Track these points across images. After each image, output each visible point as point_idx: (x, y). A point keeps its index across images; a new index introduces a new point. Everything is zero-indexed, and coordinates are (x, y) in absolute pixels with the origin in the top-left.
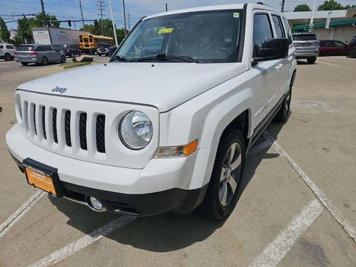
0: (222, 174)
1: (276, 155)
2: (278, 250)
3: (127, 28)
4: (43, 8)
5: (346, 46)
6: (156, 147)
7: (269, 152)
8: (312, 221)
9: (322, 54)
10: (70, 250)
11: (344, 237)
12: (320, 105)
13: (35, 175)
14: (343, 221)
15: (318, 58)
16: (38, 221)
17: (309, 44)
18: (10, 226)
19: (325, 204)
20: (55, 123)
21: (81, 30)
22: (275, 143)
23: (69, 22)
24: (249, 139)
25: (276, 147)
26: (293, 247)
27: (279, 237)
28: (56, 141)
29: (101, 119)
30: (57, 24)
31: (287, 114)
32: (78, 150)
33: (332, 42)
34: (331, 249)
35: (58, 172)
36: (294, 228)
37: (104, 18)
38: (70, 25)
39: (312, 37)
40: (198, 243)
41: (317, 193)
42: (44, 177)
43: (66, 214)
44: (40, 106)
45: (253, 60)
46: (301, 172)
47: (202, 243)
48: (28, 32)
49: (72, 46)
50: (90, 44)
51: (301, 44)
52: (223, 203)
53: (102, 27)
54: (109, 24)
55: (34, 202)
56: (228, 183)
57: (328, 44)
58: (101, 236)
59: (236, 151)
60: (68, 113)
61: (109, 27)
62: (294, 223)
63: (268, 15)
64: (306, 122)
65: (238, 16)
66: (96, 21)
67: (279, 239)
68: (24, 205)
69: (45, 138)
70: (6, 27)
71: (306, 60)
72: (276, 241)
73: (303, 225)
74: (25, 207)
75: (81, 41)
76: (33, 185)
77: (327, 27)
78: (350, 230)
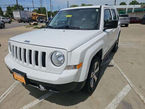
0: (92, 75)
1: (112, 66)
2: (113, 105)
3: (52, 11)
4: (17, 2)
5: (141, 20)
6: (66, 65)
7: (110, 64)
8: (127, 93)
9: (131, 23)
10: (31, 105)
11: (140, 100)
12: (130, 44)
13: (17, 76)
14: (139, 93)
15: (129, 24)
16: (18, 93)
17: (126, 19)
18: (6, 95)
19: (132, 86)
20: (25, 55)
21: (33, 11)
22: (112, 60)
23: (28, 8)
24: (102, 60)
25: (112, 62)
26: (119, 104)
27: (114, 100)
28: (26, 62)
29: (44, 54)
30: (23, 9)
31: (117, 48)
32: (34, 66)
33: (135, 18)
34: (134, 105)
35: (27, 75)
36: (120, 96)
37: (42, 7)
38: (28, 9)
39: (127, 16)
40: (82, 102)
41: (129, 82)
42: (21, 77)
43: (28, 90)
44: (19, 47)
45: (104, 28)
46: (122, 73)
47: (83, 102)
48: (11, 12)
49: (29, 18)
50: (36, 17)
51: (122, 19)
52: (92, 86)
53: (41, 10)
54: (44, 9)
55: (16, 85)
56: (94, 78)
57: (133, 19)
58: (43, 99)
59: (97, 65)
60: (30, 51)
61: (44, 10)
62: (120, 94)
63: (110, 10)
64: (124, 52)
65: (98, 11)
66: (39, 8)
67: (114, 101)
68: (12, 86)
69: (21, 60)
70: (2, 10)
71: (124, 25)
72: (113, 102)
73: (123, 95)
74: (12, 87)
75: (33, 16)
76: (16, 79)
77: (133, 12)
78: (142, 97)
